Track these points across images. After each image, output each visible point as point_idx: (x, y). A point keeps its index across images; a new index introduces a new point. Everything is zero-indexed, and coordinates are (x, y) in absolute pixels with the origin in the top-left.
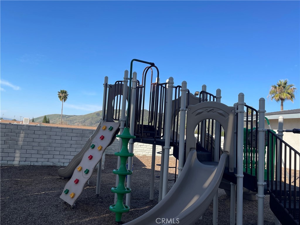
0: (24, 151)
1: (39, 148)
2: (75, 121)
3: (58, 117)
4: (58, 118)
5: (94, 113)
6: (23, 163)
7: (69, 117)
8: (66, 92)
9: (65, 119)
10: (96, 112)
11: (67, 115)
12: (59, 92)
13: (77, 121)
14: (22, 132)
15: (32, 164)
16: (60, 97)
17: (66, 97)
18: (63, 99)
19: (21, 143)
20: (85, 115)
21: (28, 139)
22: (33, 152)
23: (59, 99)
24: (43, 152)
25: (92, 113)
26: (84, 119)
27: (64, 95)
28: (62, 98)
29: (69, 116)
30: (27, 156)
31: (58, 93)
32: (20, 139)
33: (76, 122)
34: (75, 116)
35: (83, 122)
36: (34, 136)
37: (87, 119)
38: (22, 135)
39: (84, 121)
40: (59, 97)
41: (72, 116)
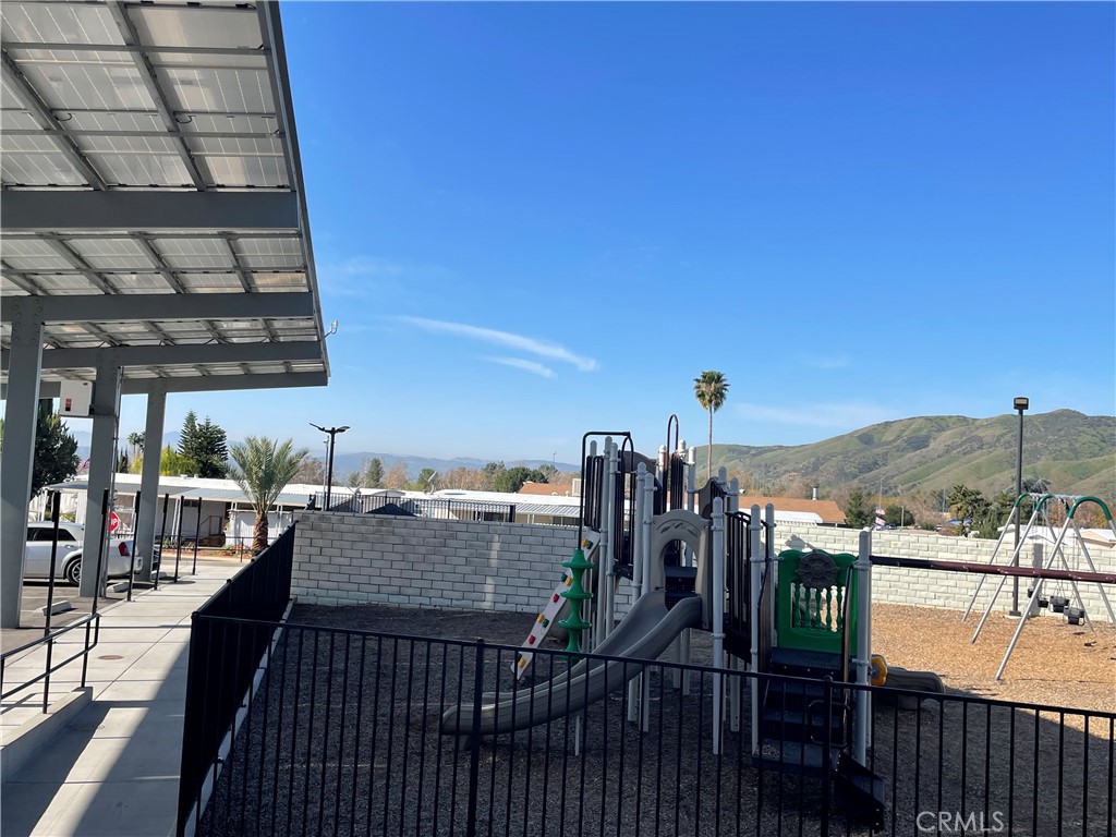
0: (503, 581)
1: (529, 574)
2: (783, 468)
3: (721, 455)
4: (724, 458)
5: (851, 435)
6: (501, 607)
7: (761, 453)
8: (719, 379)
9: (748, 461)
10: (857, 431)
11: (754, 448)
12: (698, 380)
13: (789, 467)
14: (496, 538)
15: (519, 610)
16: (701, 396)
17: (722, 395)
18: (710, 401)
19: (494, 562)
20: (818, 445)
21: (508, 555)
22: (520, 582)
23: (698, 402)
24: (538, 584)
25: (842, 437)
26: (813, 459)
27: (712, 389)
28: (707, 397)
29: (761, 451)
30: (510, 590)
31: (695, 383)
32: (494, 554)
33: (786, 471)
34: (781, 447)
35: (810, 470)
36: (521, 548)
37: (826, 459)
38: (496, 546)
39: (815, 468)
40: (699, 396)
41: (770, 449)
